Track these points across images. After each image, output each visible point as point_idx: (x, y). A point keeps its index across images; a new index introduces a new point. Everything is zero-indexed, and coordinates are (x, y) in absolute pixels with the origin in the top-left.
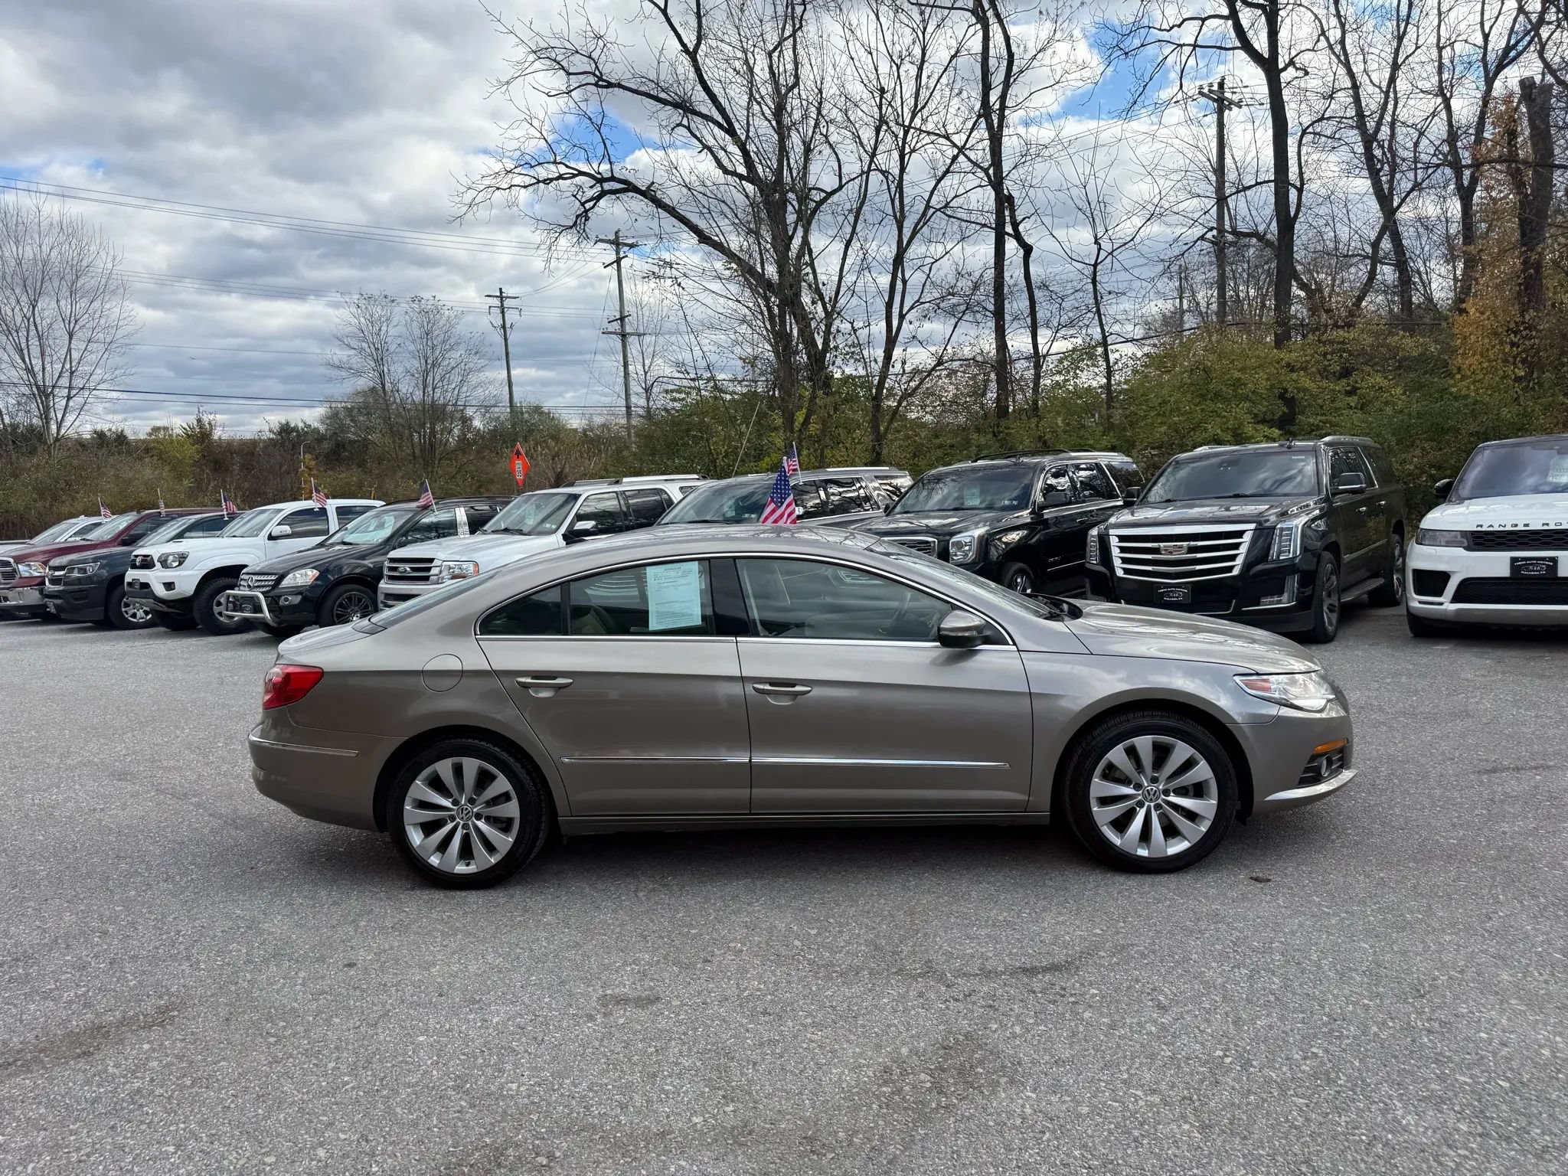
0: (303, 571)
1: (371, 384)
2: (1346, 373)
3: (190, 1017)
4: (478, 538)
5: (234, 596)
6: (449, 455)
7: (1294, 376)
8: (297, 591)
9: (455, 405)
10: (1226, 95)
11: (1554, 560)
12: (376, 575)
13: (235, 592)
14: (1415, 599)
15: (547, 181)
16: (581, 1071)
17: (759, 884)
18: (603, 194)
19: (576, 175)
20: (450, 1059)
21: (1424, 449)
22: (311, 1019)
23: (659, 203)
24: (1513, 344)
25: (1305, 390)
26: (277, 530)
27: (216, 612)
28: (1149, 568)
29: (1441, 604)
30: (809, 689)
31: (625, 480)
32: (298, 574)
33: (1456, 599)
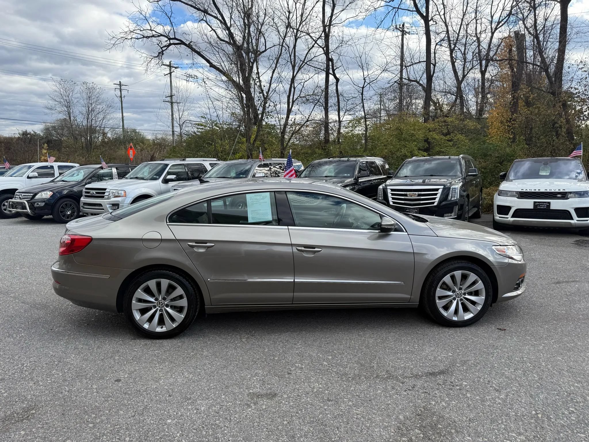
0: (46, 192)
1: (65, 117)
2: (448, 133)
3: (42, 413)
4: (123, 181)
5: (13, 202)
6: (97, 147)
7: (431, 133)
8: (43, 200)
9: (100, 127)
10: (405, 29)
11: (549, 203)
12: (79, 195)
13: (13, 200)
14: (498, 216)
15: (148, 37)
16: (256, 436)
17: (295, 334)
18: (170, 44)
19: (160, 36)
20: (189, 433)
21: (480, 162)
22: (107, 412)
23: (194, 50)
24: (508, 126)
25: (435, 139)
26: (31, 175)
27: (3, 209)
28: (403, 202)
29: (508, 218)
30: (321, 249)
31: (187, 159)
32: (43, 193)
33: (513, 216)
